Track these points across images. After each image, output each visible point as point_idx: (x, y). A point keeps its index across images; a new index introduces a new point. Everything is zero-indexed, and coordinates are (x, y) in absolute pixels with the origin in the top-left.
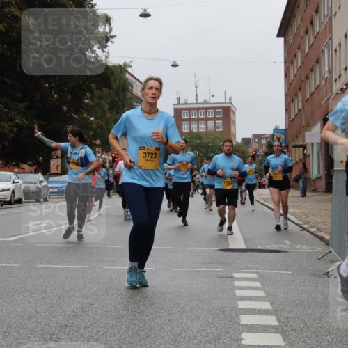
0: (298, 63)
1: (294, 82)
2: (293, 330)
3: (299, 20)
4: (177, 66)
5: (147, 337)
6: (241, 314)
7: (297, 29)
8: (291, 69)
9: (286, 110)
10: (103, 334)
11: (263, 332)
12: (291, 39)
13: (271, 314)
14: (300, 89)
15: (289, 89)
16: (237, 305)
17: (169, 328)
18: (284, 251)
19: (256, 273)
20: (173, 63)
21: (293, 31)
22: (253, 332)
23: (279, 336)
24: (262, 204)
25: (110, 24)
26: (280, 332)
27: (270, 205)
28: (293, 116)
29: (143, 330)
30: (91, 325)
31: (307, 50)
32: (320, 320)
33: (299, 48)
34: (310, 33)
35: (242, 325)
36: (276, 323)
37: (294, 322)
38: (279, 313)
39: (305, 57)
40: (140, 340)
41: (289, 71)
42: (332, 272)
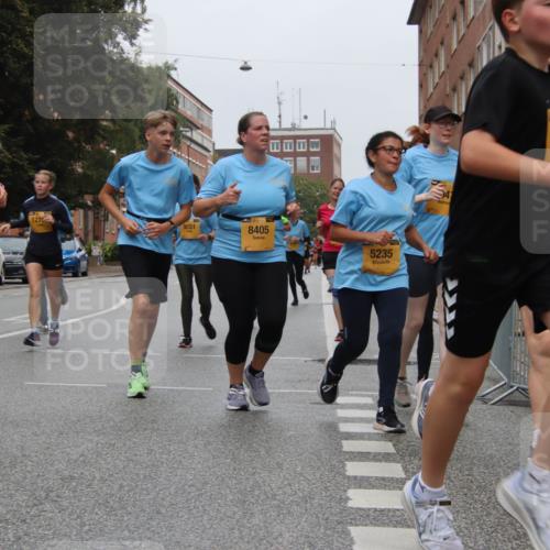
0: (441, 65)
1: (434, 96)
5: (199, 495)
6: (347, 460)
7: (440, 12)
8: (430, 76)
10: (129, 491)
11: (381, 488)
12: (430, 29)
13: (395, 461)
15: (425, 107)
16: (342, 446)
17: (234, 481)
19: (372, 396)
20: (242, 64)
21: (433, 15)
22: (365, 488)
25: (143, 1)
29: (192, 485)
30: (111, 476)
31: (455, 46)
32: (471, 469)
33: (442, 43)
34: (460, 18)
35: (349, 477)
36: (401, 475)
38: (407, 459)
39: (452, 56)
40: (187, 500)
41: (426, 80)
42: (489, 396)
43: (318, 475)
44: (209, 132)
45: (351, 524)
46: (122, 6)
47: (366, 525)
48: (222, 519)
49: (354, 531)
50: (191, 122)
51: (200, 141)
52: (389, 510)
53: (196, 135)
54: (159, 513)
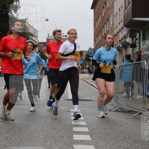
0: (100, 20)
1: (98, 29)
2: (95, 133)
3: (100, 2)
4: (48, 20)
5: (33, 137)
6: (73, 127)
7: (99, 6)
8: (97, 22)
9: (94, 40)
10: (13, 135)
11: (82, 134)
12: (97, 10)
13: (86, 127)
14: (100, 32)
15: (95, 31)
16: (72, 123)
17: (42, 133)
18: (92, 100)
19: (80, 109)
20: (46, 19)
21: (97, 7)
22: (78, 134)
23: (89, 136)
24: (84, 80)
25: (19, 1)
26: (89, 135)
27: (87, 81)
28: (97, 43)
29: (31, 134)
30: (8, 131)
31: (103, 15)
32: (106, 129)
33: (100, 14)
34: (105, 8)
35: (73, 131)
36: (88, 131)
37: (96, 130)
38: (89, 126)
39: (103, 18)
40: (29, 138)
41: (96, 24)
42: (112, 109)
43: (65, 131)
44: (37, 37)
45: (74, 144)
46: (13, 3)
47: (78, 144)
48: (39, 143)
49: (75, 146)
50: (32, 34)
51: (34, 40)
52: (84, 140)
53: (33, 38)
54: (21, 141)
